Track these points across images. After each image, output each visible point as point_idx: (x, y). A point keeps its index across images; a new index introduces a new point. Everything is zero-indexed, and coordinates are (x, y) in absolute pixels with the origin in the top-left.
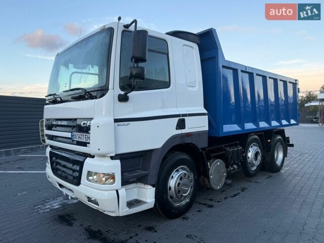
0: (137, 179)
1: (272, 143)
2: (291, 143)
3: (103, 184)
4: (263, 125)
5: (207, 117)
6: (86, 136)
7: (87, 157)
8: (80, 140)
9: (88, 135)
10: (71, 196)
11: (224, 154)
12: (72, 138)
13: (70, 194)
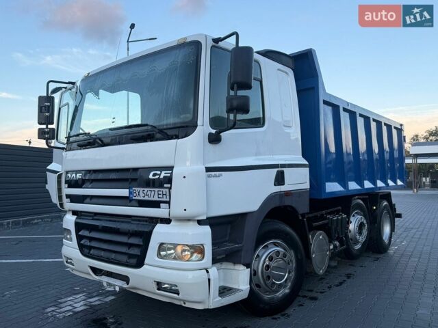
1: (377, 211)
2: (397, 212)
3: (187, 261)
4: (368, 185)
5: (307, 170)
6: (160, 193)
7: (157, 224)
8: (146, 198)
9: (164, 190)
10: (121, 285)
11: (327, 223)
12: (131, 196)
13: (119, 284)
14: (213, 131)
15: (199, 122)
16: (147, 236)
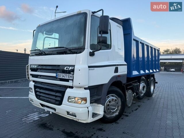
0: (95, 101)
1: (150, 81)
2: (156, 81)
3: (80, 104)
4: (147, 71)
5: (126, 66)
6: (69, 76)
7: (67, 88)
8: (63, 78)
9: (71, 75)
10: (52, 112)
11: (132, 87)
12: (57, 76)
13: (52, 111)
14: (91, 51)
15: (86, 47)
16: (63, 93)
